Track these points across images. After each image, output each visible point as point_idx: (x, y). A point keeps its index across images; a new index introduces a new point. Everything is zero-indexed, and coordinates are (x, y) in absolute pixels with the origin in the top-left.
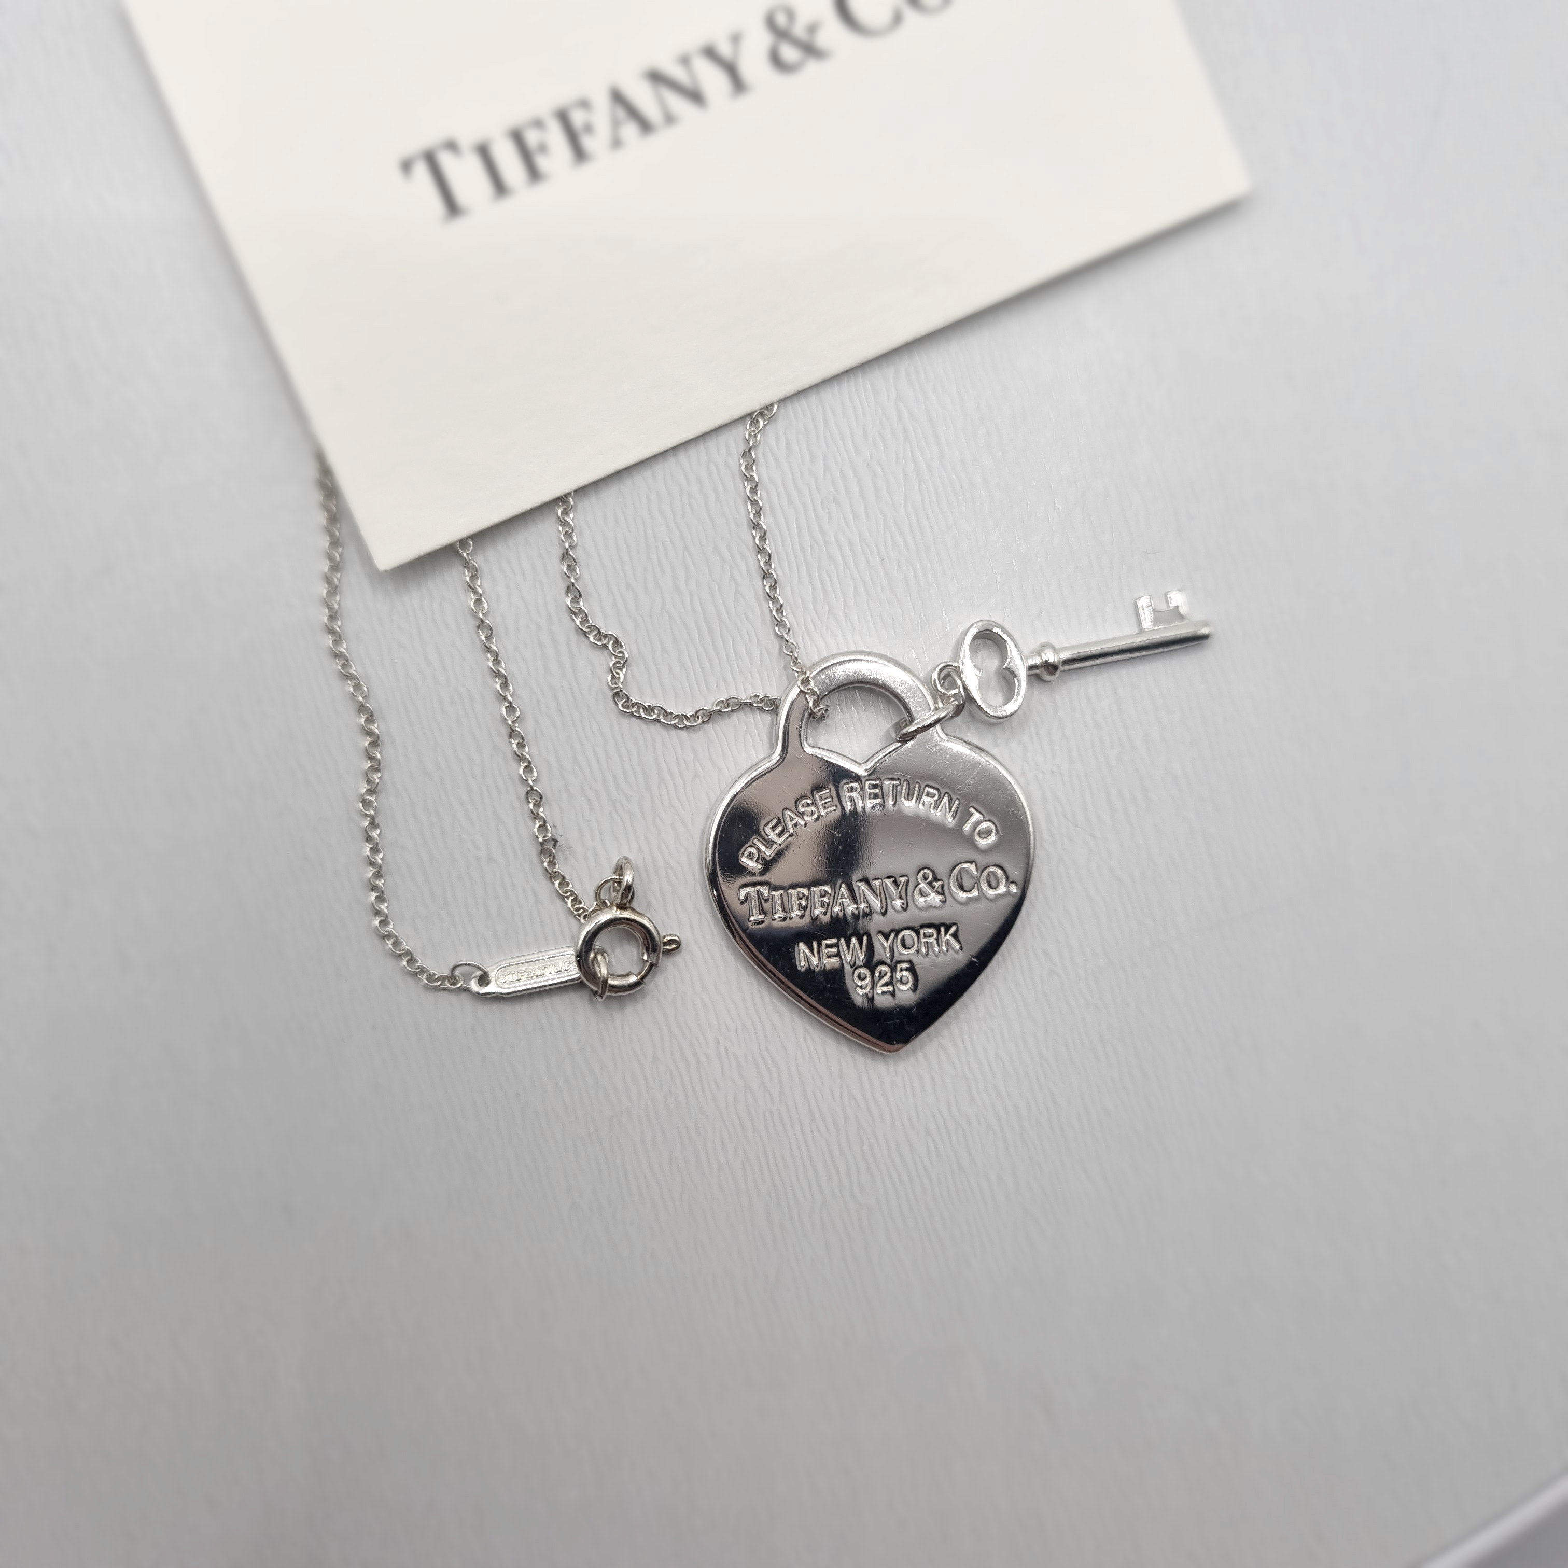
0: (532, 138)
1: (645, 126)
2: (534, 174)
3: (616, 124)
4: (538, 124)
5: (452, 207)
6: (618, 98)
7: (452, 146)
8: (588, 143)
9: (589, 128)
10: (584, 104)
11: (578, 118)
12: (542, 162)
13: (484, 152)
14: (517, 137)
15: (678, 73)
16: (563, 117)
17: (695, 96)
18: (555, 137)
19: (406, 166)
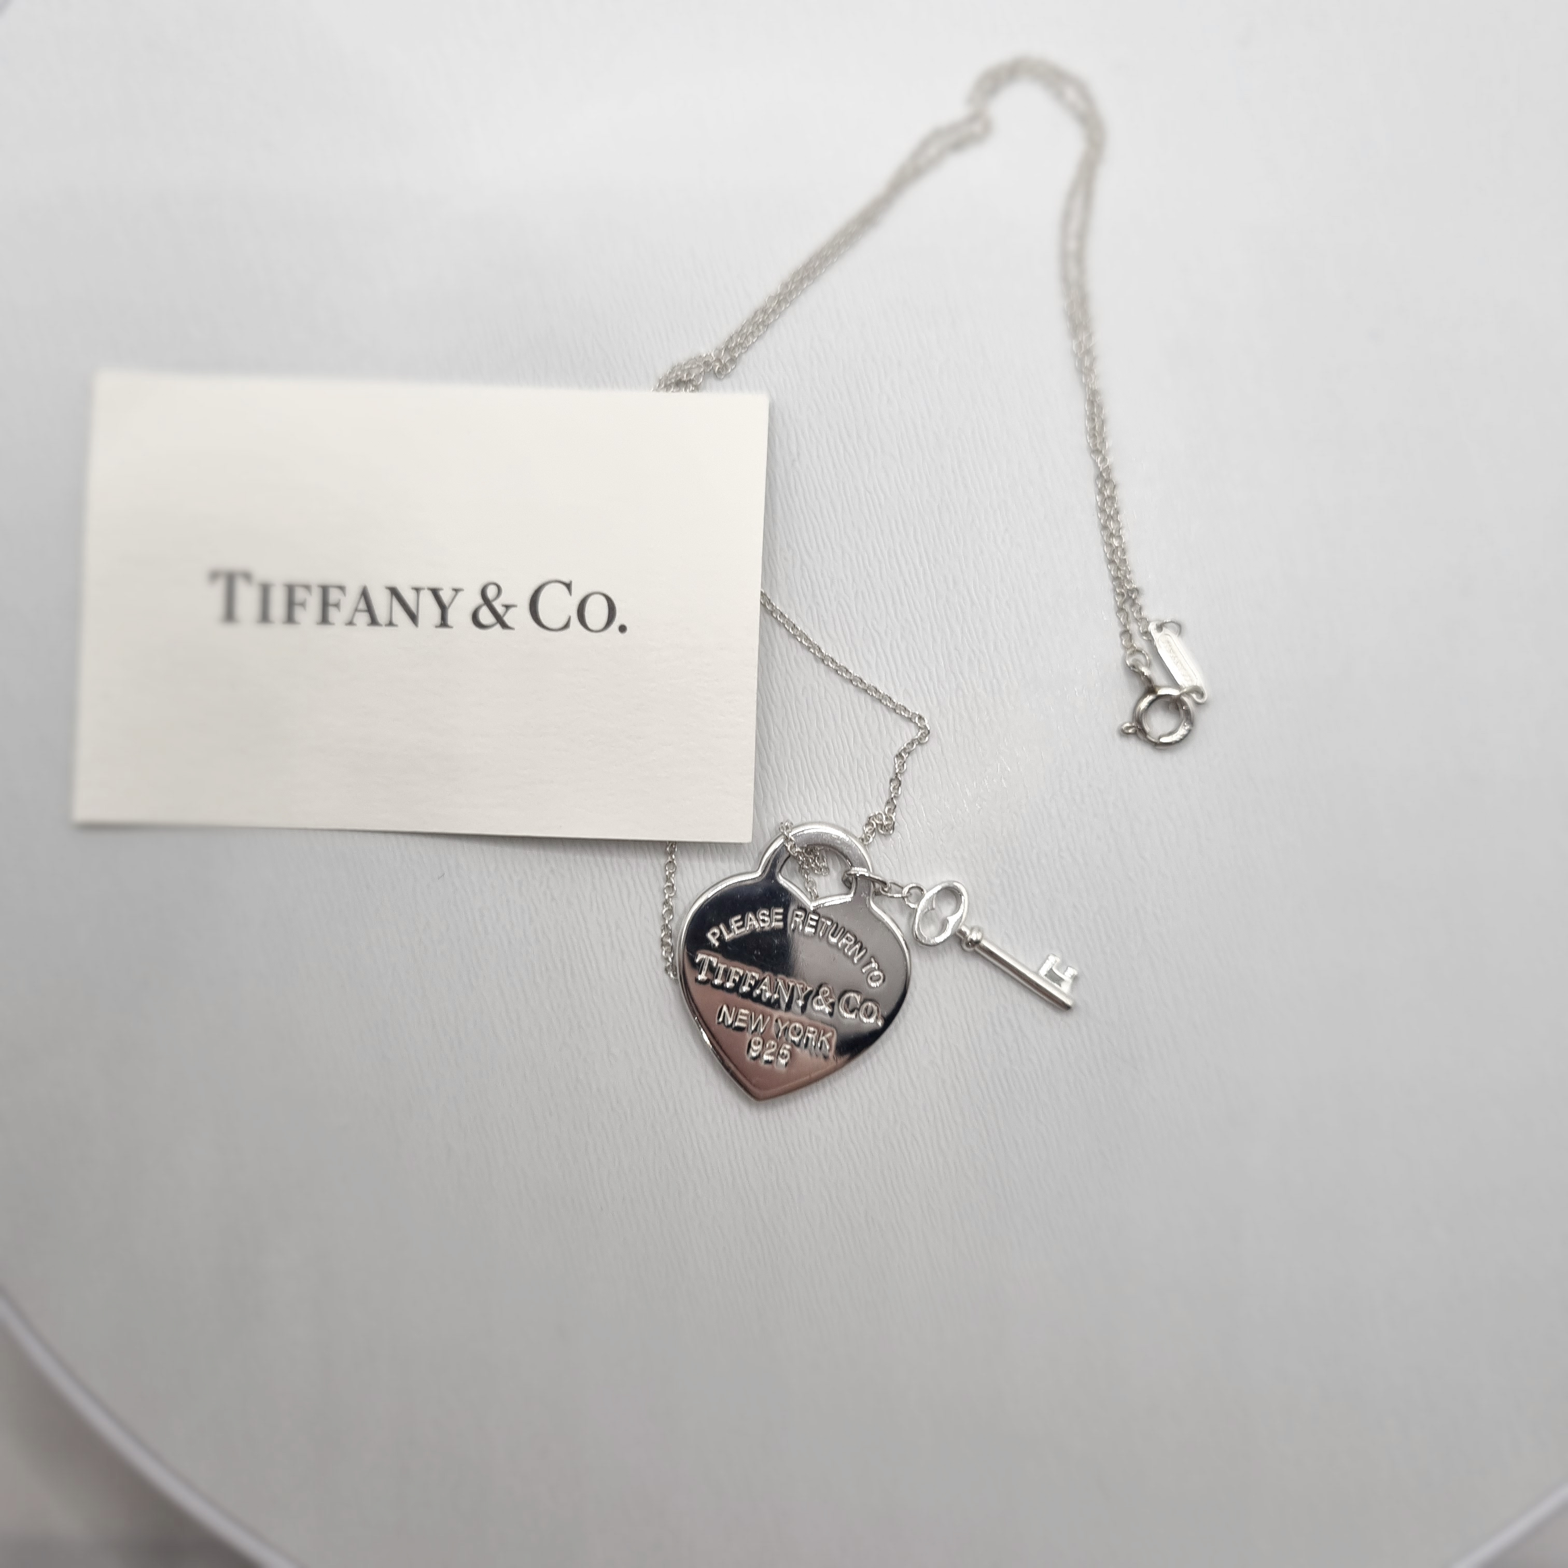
0: (300, 595)
1: (374, 621)
2: (290, 619)
3: (356, 610)
4: (307, 587)
5: (230, 615)
6: (365, 594)
7: (247, 576)
8: (333, 613)
9: (337, 605)
10: (342, 588)
11: (334, 595)
12: (299, 613)
13: (265, 590)
14: (290, 590)
15: (409, 597)
16: (325, 590)
17: (413, 617)
18: (314, 602)
19: (214, 576)
